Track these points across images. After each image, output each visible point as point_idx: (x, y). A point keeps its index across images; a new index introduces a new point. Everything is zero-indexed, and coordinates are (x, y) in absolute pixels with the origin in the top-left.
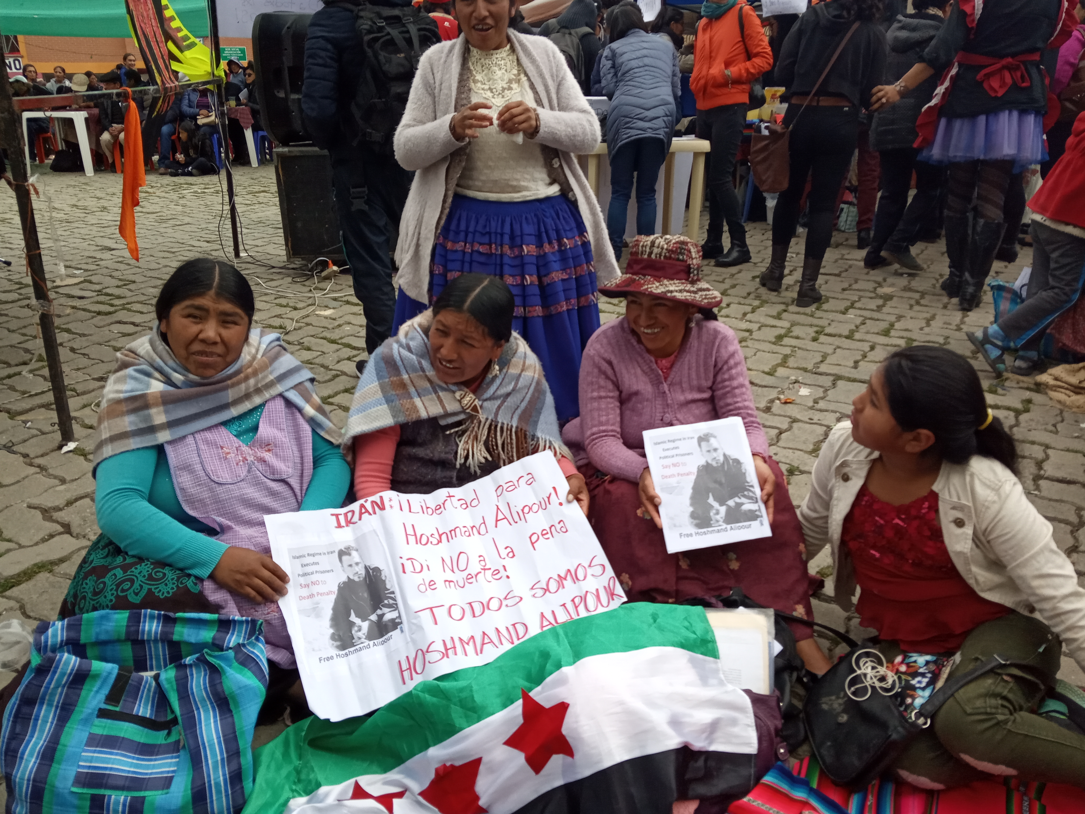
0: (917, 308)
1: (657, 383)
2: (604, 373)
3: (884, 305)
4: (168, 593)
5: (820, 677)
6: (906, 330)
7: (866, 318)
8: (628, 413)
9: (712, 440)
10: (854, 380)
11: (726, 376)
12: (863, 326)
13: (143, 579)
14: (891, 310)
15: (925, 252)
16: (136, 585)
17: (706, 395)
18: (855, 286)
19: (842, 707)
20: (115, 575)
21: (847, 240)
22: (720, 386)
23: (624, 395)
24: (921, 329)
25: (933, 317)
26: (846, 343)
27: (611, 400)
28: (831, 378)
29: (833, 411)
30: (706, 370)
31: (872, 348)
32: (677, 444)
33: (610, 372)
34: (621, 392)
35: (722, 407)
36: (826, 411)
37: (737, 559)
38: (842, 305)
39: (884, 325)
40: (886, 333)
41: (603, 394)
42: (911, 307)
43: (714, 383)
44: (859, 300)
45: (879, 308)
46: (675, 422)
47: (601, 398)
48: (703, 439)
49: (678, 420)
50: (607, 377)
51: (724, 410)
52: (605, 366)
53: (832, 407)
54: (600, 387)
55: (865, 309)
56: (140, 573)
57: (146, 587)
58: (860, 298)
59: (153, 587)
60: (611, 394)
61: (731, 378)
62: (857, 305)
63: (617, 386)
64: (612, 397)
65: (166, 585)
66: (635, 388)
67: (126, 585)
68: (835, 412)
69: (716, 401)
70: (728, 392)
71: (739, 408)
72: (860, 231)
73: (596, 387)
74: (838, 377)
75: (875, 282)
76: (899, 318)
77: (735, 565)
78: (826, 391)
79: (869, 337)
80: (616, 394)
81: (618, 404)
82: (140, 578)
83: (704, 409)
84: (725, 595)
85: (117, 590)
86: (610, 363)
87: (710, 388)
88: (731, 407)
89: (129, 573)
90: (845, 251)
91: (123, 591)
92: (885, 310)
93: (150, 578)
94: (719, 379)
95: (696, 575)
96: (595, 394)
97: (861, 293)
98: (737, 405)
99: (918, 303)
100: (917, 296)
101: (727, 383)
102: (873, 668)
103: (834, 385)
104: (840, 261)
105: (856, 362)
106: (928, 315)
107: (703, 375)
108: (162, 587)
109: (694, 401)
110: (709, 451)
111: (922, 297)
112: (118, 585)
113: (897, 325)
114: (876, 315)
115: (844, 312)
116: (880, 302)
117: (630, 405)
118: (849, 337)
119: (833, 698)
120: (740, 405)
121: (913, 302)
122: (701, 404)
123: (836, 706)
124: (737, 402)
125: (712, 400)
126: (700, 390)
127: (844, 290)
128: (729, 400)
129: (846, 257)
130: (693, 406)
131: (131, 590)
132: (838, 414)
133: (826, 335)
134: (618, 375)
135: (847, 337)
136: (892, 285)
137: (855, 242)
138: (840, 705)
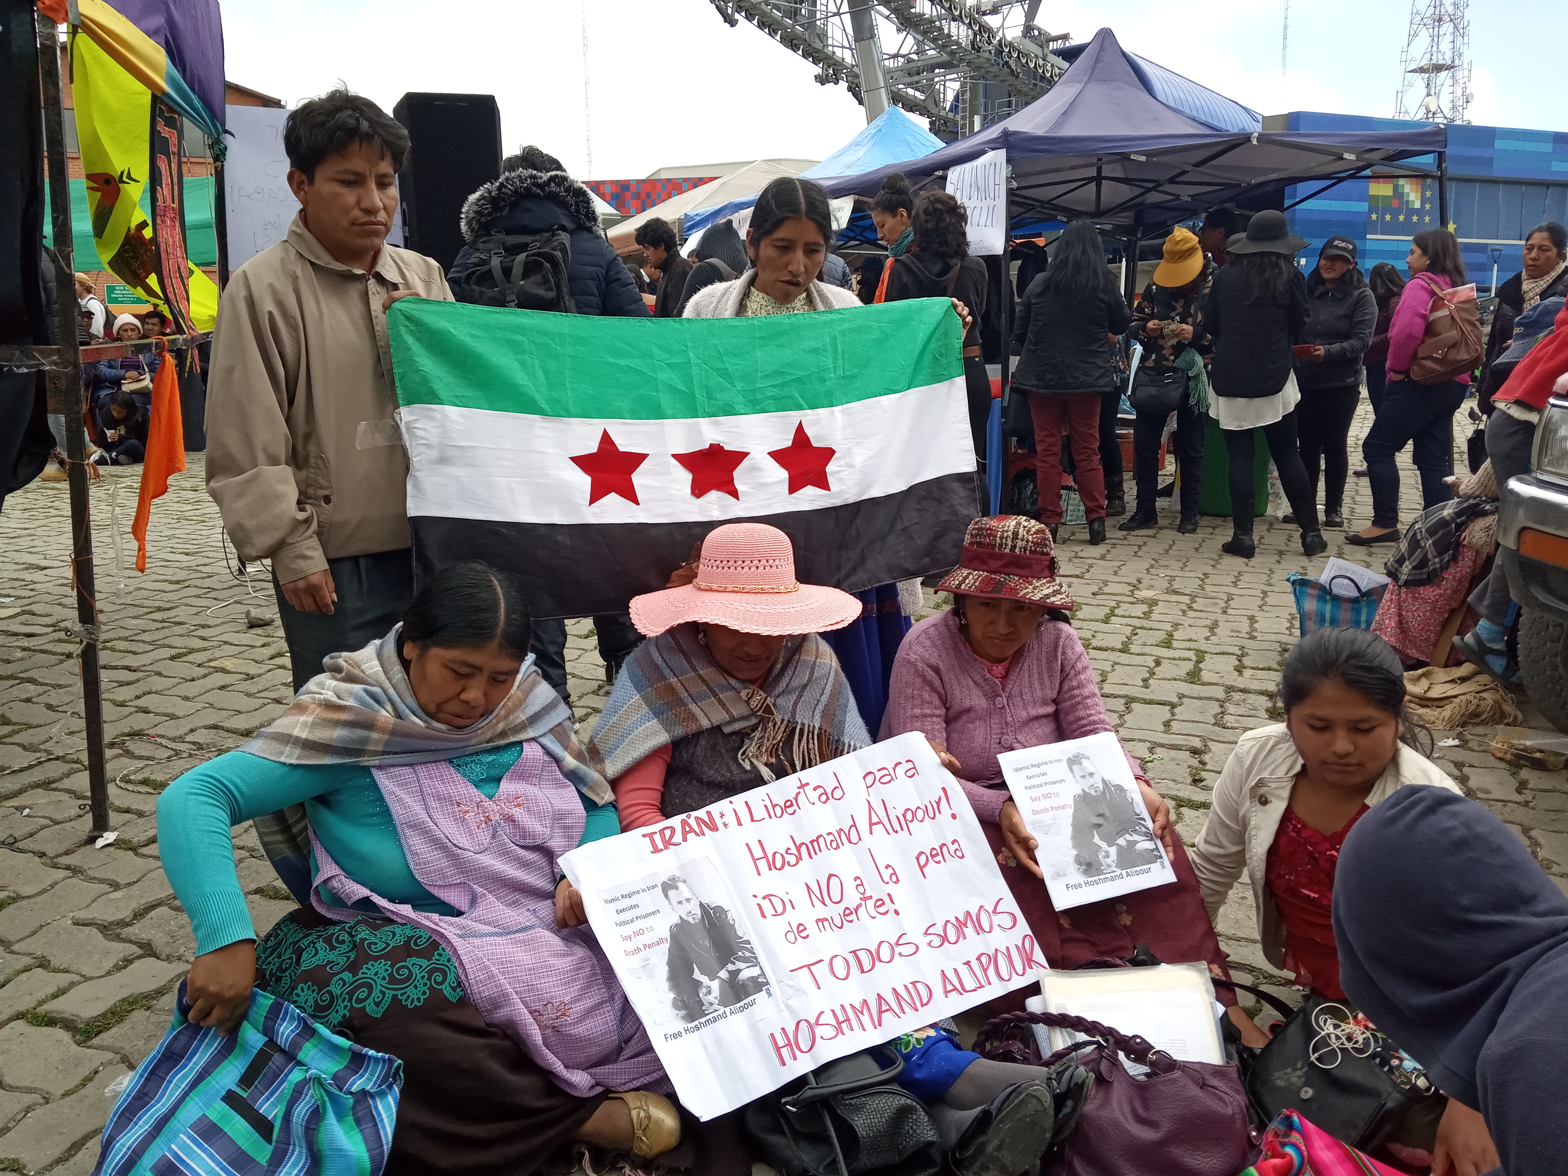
0: (1191, 614)
1: (992, 696)
2: (930, 684)
3: (1151, 612)
4: (419, 1000)
5: (1258, 1051)
6: (1190, 640)
7: (1135, 628)
8: (955, 735)
9: (1085, 762)
10: (1151, 702)
11: (1075, 683)
12: (1135, 637)
13: (383, 983)
14: (1162, 617)
15: (1174, 548)
16: (376, 993)
17: (1050, 709)
18: (1106, 590)
19: (1303, 1080)
20: (341, 979)
21: (1073, 534)
22: (1066, 696)
23: (951, 713)
24: (1207, 639)
25: (1215, 624)
26: (1124, 658)
27: (938, 720)
28: (1123, 701)
29: (1140, 740)
30: (1051, 677)
31: (1158, 663)
32: (1043, 769)
33: (937, 682)
34: (947, 709)
35: (1070, 723)
36: (1132, 740)
37: (1128, 912)
38: (1102, 613)
39: (1162, 636)
40: (1167, 643)
41: (928, 711)
42: (1184, 612)
43: (1059, 693)
44: (1119, 607)
45: (1147, 615)
46: (1016, 745)
47: (925, 716)
48: (1074, 761)
49: (1018, 742)
50: (934, 690)
51: (1075, 726)
52: (931, 674)
53: (1137, 735)
54: (924, 702)
55: (1130, 617)
56: (377, 973)
57: (389, 994)
58: (1118, 603)
59: (399, 993)
60: (938, 712)
61: (1080, 686)
62: (1117, 611)
63: (945, 702)
64: (939, 716)
65: (416, 987)
66: (967, 703)
67: (362, 993)
68: (1144, 741)
69: (1062, 716)
70: (1079, 703)
71: (1095, 723)
72: (1090, 523)
73: (919, 701)
74: (1130, 700)
75: (1129, 584)
76: (1176, 626)
77: (1127, 920)
78: (1121, 716)
79: (1147, 650)
80: (943, 711)
81: (944, 725)
82: (379, 981)
83: (1048, 727)
84: (1129, 956)
85: (350, 1001)
86: (936, 670)
87: (1054, 701)
88: (1084, 722)
89: (360, 976)
90: (1077, 548)
91: (359, 1001)
92: (1154, 616)
93: (393, 980)
94: (1065, 687)
95: (1082, 936)
96: (918, 711)
97: (1119, 598)
98: (1091, 718)
99: (1191, 608)
100: (1186, 599)
101: (1076, 692)
102: (1336, 1027)
103: (1129, 710)
104: (1075, 560)
105: (1145, 680)
106: (1208, 622)
107: (1048, 683)
108: (411, 992)
109: (1037, 718)
110: (1083, 777)
111: (1193, 601)
112: (351, 994)
113: (1176, 635)
114: (1144, 623)
115: (1106, 620)
116: (1145, 608)
117: (958, 725)
118: (1125, 650)
119: (1289, 1070)
120: (1095, 718)
121: (1184, 607)
122: (1044, 721)
123: (1294, 1079)
124: (1091, 715)
125: (1056, 717)
126: (1045, 703)
127: (1094, 594)
128: (1081, 713)
129: (1081, 554)
130: (1036, 724)
131: (371, 1000)
132: (1148, 744)
133: (1094, 648)
134: (948, 687)
135: (1122, 651)
136: (1151, 587)
137: (1088, 537)
138: (1299, 1077)
